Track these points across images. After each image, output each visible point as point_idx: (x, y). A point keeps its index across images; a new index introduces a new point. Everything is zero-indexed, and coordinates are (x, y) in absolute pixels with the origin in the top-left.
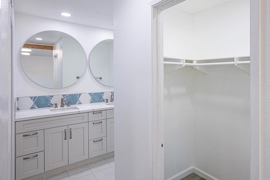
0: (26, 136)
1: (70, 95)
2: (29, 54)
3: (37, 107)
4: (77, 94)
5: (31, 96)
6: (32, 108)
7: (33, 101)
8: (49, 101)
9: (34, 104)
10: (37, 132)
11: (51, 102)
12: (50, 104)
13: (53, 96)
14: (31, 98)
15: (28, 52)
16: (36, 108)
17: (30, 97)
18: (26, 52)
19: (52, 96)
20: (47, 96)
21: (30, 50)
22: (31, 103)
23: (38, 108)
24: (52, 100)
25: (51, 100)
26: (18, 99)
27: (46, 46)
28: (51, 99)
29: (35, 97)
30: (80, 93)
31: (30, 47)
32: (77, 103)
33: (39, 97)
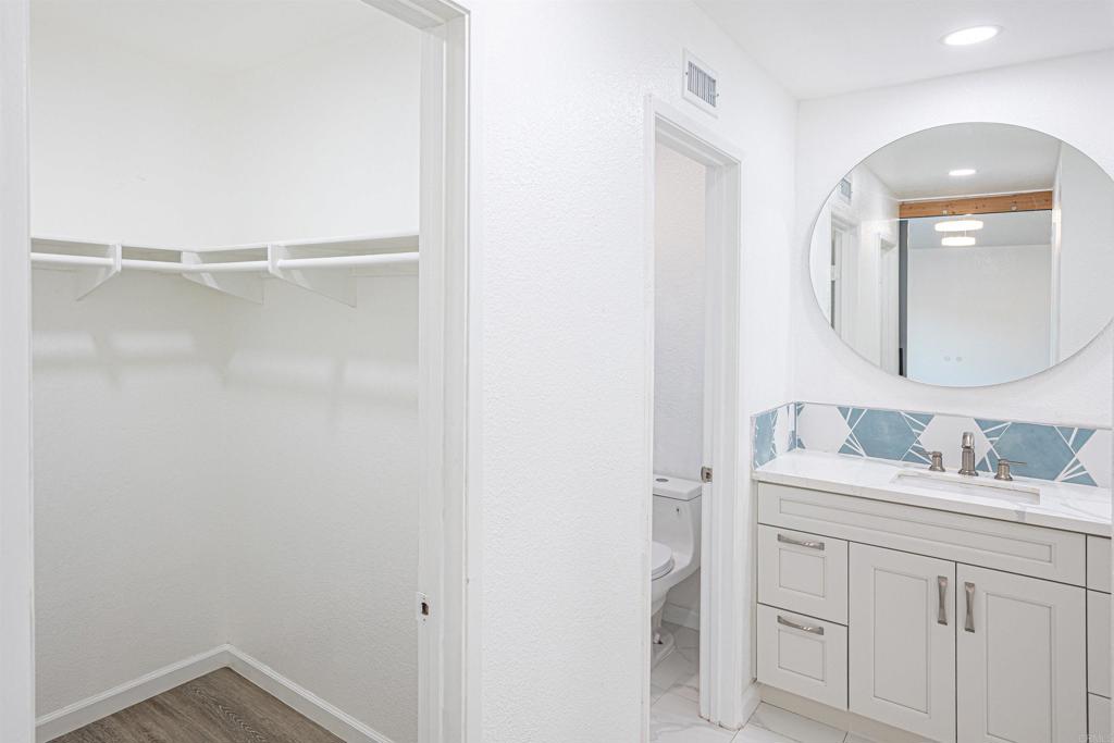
0: (788, 541)
1: (1016, 426)
2: (971, 241)
3: (862, 451)
4: (1068, 430)
5: (844, 404)
6: (845, 450)
7: (851, 425)
8: (915, 437)
9: (851, 435)
10: (821, 539)
11: (918, 442)
12: (914, 448)
13: (932, 416)
14: (843, 410)
15: (969, 233)
16: (858, 454)
17: (839, 408)
18: (961, 234)
19: (927, 418)
20: (903, 413)
21: (973, 223)
22: (844, 431)
23: (866, 457)
24: (923, 433)
25: (919, 435)
26: (801, 409)
27: (1015, 196)
28: (923, 429)
29: (857, 412)
30: (1088, 423)
31: (945, 212)
32: (1062, 476)
33: (871, 412)
